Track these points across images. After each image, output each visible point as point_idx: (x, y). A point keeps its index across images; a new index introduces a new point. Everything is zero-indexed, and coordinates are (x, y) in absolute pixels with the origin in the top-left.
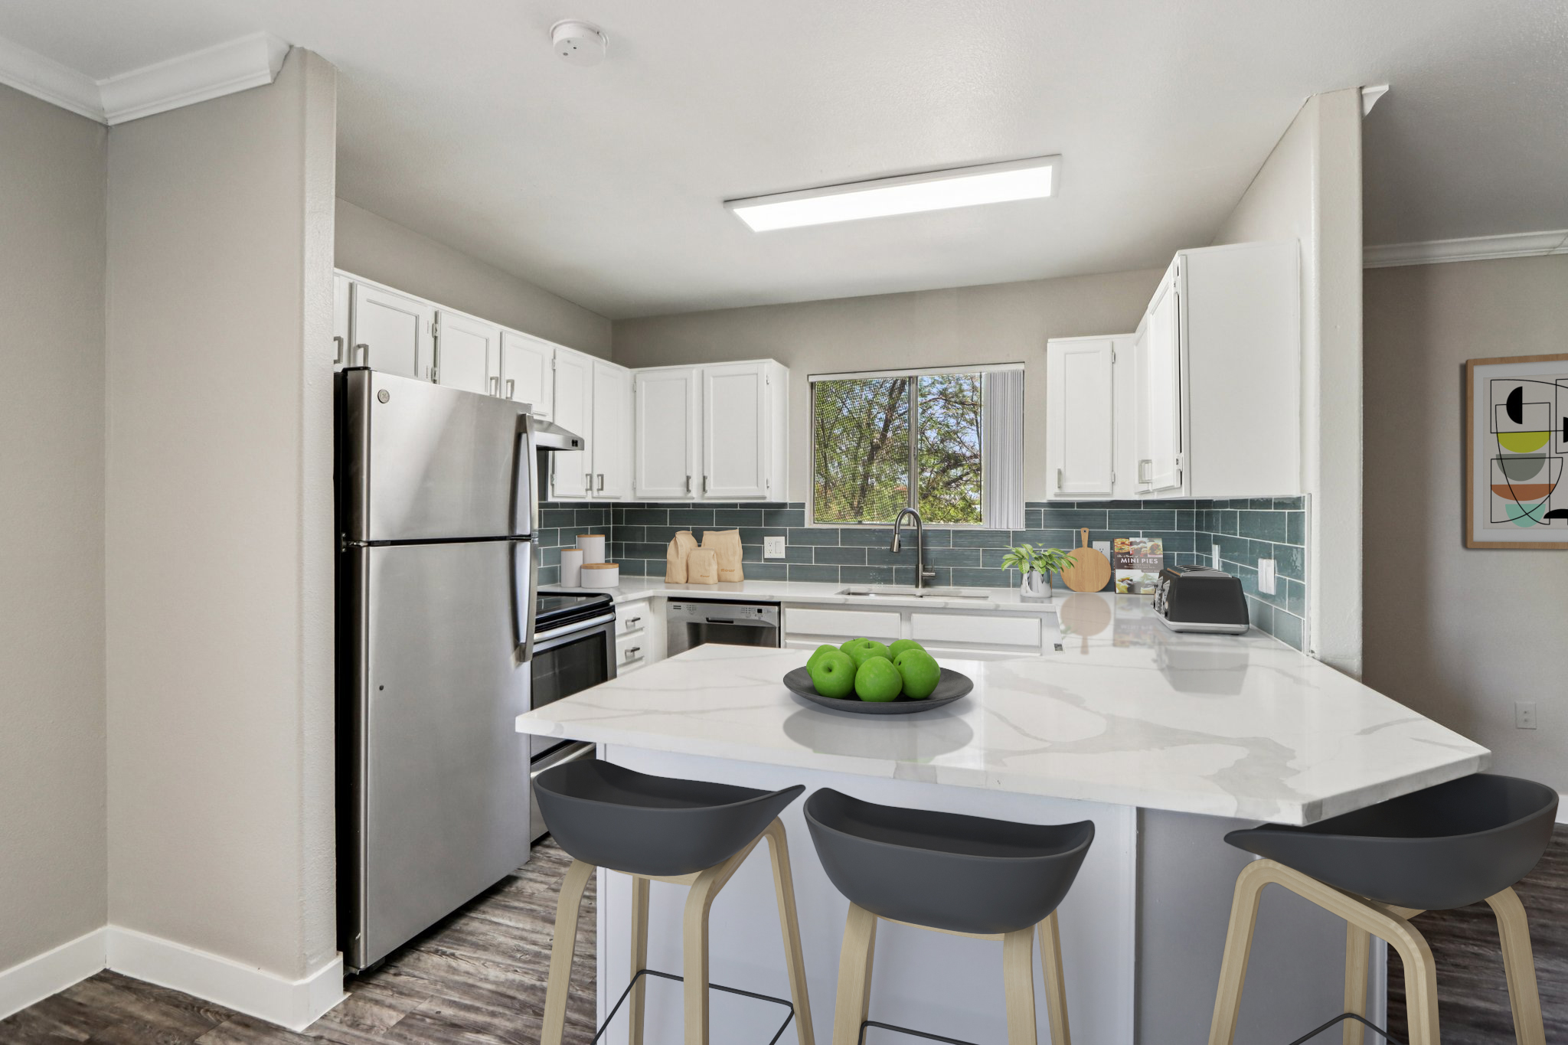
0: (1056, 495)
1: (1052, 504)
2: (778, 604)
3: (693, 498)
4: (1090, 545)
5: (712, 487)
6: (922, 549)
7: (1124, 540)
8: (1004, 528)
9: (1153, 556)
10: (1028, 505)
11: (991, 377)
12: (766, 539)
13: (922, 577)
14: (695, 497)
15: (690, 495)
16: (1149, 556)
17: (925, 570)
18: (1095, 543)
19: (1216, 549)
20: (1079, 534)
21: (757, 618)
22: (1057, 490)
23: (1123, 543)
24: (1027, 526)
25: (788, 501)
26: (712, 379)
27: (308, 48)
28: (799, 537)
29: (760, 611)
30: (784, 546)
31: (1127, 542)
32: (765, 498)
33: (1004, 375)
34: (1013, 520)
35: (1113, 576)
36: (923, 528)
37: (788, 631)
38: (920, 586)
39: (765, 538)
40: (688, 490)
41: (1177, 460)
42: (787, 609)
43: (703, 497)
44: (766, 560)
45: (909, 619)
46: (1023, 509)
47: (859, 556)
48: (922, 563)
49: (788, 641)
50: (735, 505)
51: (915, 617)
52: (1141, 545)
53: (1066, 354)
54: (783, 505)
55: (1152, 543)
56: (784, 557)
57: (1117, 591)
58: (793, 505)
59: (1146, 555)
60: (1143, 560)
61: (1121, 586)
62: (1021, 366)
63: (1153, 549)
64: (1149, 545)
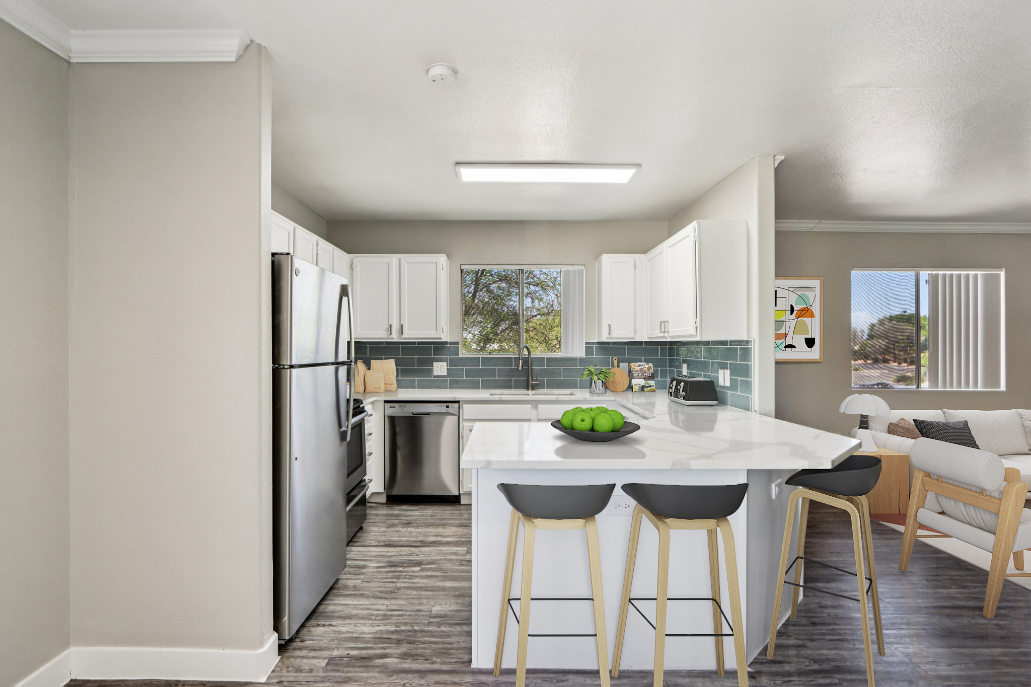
0: (607, 338)
1: (599, 343)
2: (458, 402)
3: (393, 339)
4: (618, 366)
5: (406, 332)
6: (531, 369)
7: (635, 364)
8: (574, 356)
9: (649, 372)
10: (587, 343)
11: (567, 272)
12: (435, 364)
13: (532, 384)
14: (395, 337)
15: (391, 336)
16: (647, 372)
17: (532, 380)
18: (621, 364)
19: (685, 366)
20: (612, 359)
21: (446, 411)
22: (608, 336)
23: (635, 366)
24: (586, 355)
25: (449, 340)
26: (406, 264)
27: (262, 44)
28: (454, 363)
29: (447, 407)
30: (446, 368)
31: (637, 365)
32: (441, 338)
33: (574, 271)
34: (579, 352)
35: (631, 383)
37: (465, 418)
38: (530, 389)
40: (391, 334)
42: (464, 405)
43: (399, 338)
44: (434, 376)
45: (536, 408)
46: (584, 345)
47: (492, 373)
48: (531, 376)
49: (464, 424)
50: (414, 343)
51: (540, 406)
52: (642, 366)
54: (446, 343)
56: (446, 374)
57: (634, 391)
58: (452, 343)
60: (645, 374)
61: (636, 388)
62: (583, 267)
63: (649, 368)
64: (647, 366)
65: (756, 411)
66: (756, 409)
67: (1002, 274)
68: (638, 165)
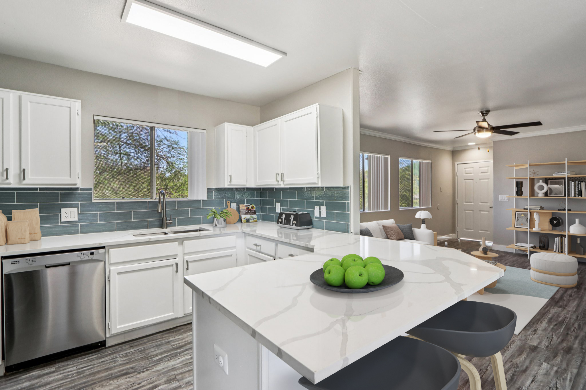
1: (217, 189)
2: (104, 247)
3: (10, 184)
5: (30, 177)
6: (166, 210)
7: (243, 205)
8: (199, 199)
9: (253, 210)
10: (208, 189)
12: (63, 210)
13: (166, 223)
14: (13, 182)
15: (8, 182)
16: (251, 210)
17: (167, 220)
18: (231, 204)
19: (278, 205)
20: (226, 201)
21: (90, 258)
22: (229, 183)
24: (208, 198)
25: (79, 187)
28: (88, 208)
29: (92, 254)
30: (77, 213)
32: (76, 184)
34: (203, 196)
35: (240, 217)
36: (166, 200)
37: (112, 262)
38: (165, 228)
40: (7, 178)
42: (111, 250)
43: (20, 182)
44: (62, 222)
45: (183, 244)
46: (206, 191)
47: (128, 215)
48: (166, 217)
49: (111, 268)
51: (185, 242)
52: (248, 206)
54: (77, 189)
56: (77, 220)
57: (243, 222)
58: (83, 189)
59: (250, 209)
60: (250, 211)
61: (243, 221)
62: (205, 131)
64: (251, 206)
65: (352, 233)
66: (352, 231)
67: (389, 157)
68: (285, 53)
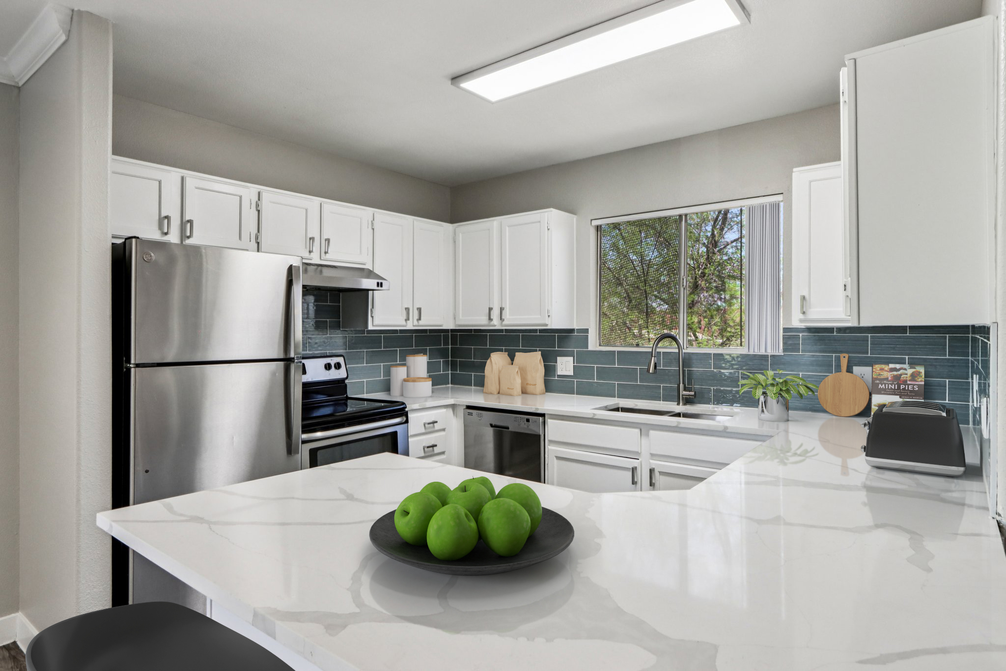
0: (801, 321)
1: (810, 330)
2: (543, 415)
3: (495, 326)
4: (849, 370)
5: (508, 317)
6: (683, 370)
7: (883, 366)
8: (762, 352)
9: (913, 383)
10: (784, 330)
11: (751, 209)
13: (683, 395)
14: (496, 324)
15: (492, 323)
16: (908, 382)
18: (856, 369)
20: (838, 359)
22: (801, 317)
23: (882, 369)
24: (785, 350)
25: (576, 327)
26: (507, 228)
28: (584, 357)
29: (528, 420)
30: (573, 365)
31: (886, 368)
32: (547, 325)
33: (763, 207)
34: (772, 345)
35: (870, 400)
36: (684, 351)
38: (681, 404)
39: (558, 358)
40: (491, 319)
41: (845, 286)
42: (550, 421)
43: (502, 325)
44: (559, 376)
45: (647, 435)
46: (780, 334)
47: (631, 374)
50: (535, 331)
51: (652, 433)
52: (901, 371)
53: (810, 182)
54: (572, 331)
55: (913, 370)
56: (572, 374)
58: (579, 331)
59: (906, 381)
60: (902, 387)
62: (779, 198)
63: (914, 376)
64: (910, 371)
